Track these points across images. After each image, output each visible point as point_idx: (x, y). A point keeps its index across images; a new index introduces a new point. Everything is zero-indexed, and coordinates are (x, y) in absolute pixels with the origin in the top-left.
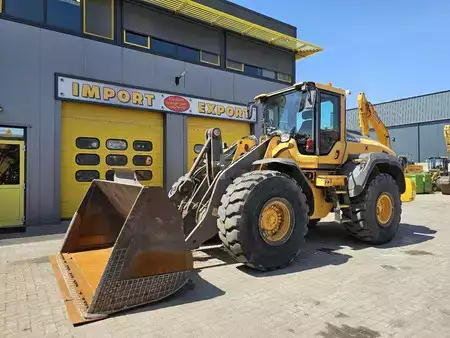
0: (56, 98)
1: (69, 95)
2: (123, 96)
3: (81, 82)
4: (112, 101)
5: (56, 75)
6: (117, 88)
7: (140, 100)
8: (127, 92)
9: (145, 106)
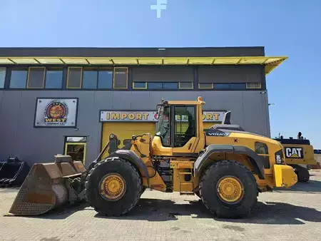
0: (100, 122)
1: (105, 120)
2: (131, 116)
3: (111, 112)
4: (126, 120)
5: (100, 111)
6: (128, 113)
7: (140, 117)
8: (133, 114)
9: (143, 120)
